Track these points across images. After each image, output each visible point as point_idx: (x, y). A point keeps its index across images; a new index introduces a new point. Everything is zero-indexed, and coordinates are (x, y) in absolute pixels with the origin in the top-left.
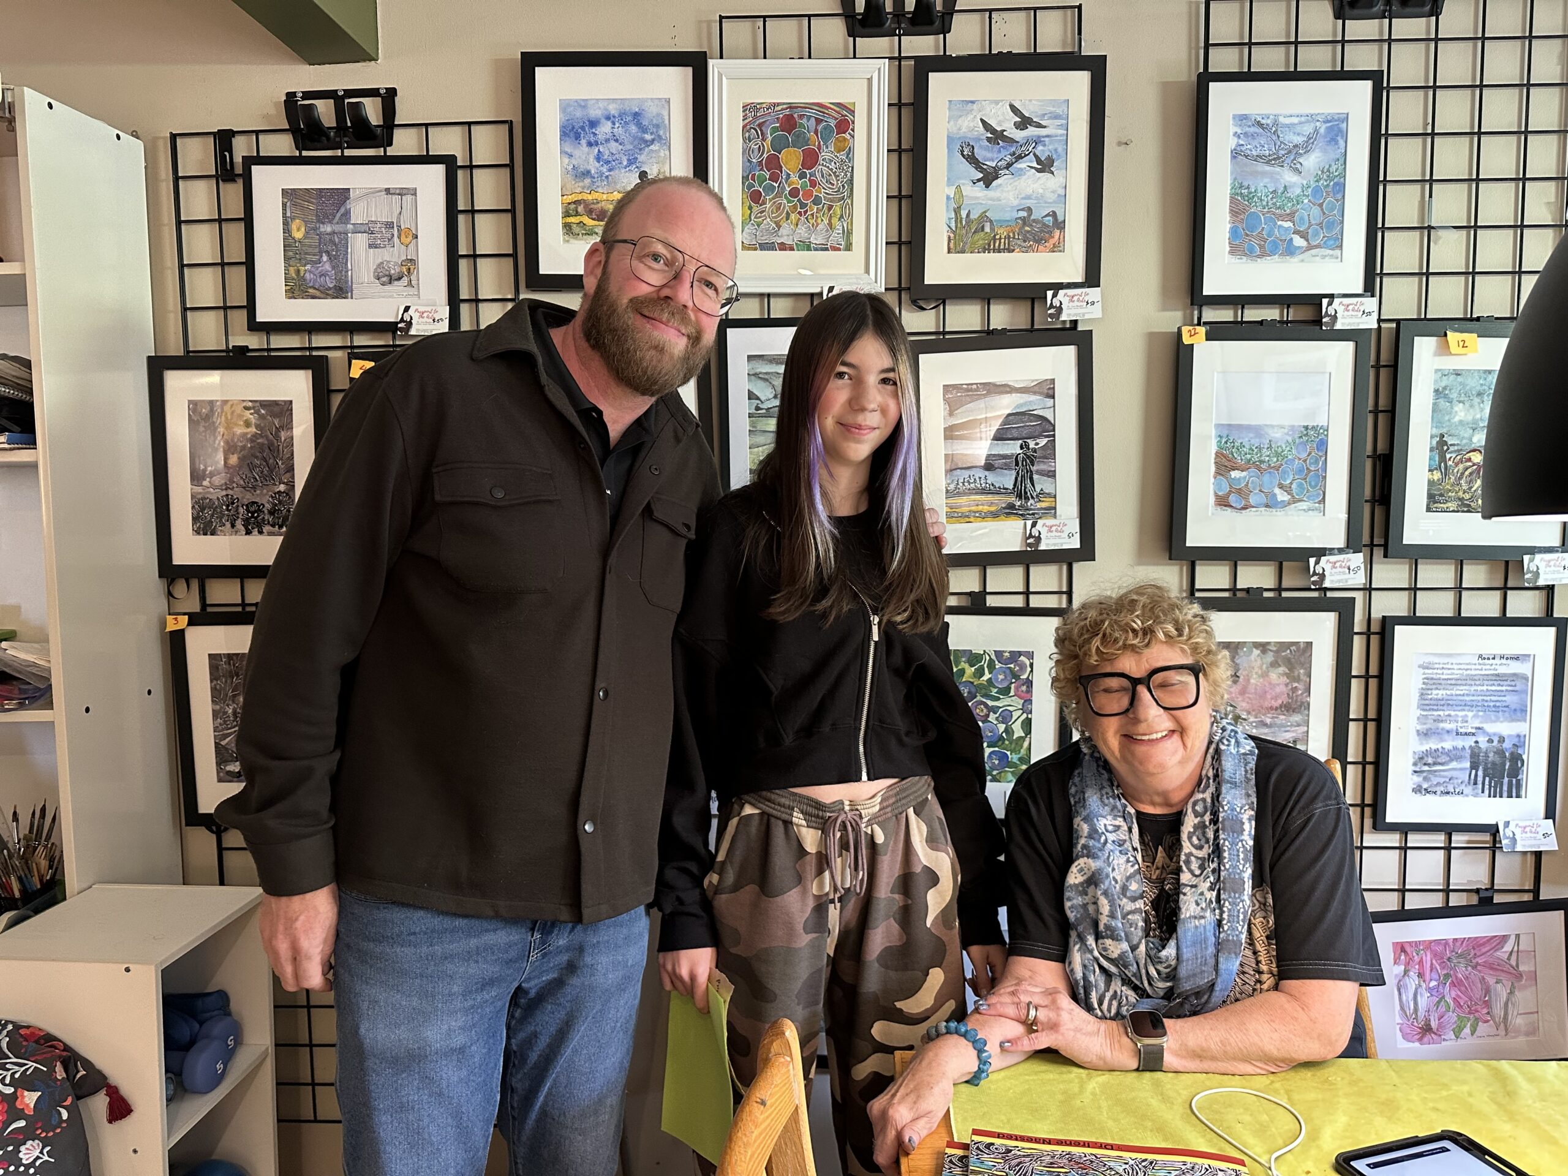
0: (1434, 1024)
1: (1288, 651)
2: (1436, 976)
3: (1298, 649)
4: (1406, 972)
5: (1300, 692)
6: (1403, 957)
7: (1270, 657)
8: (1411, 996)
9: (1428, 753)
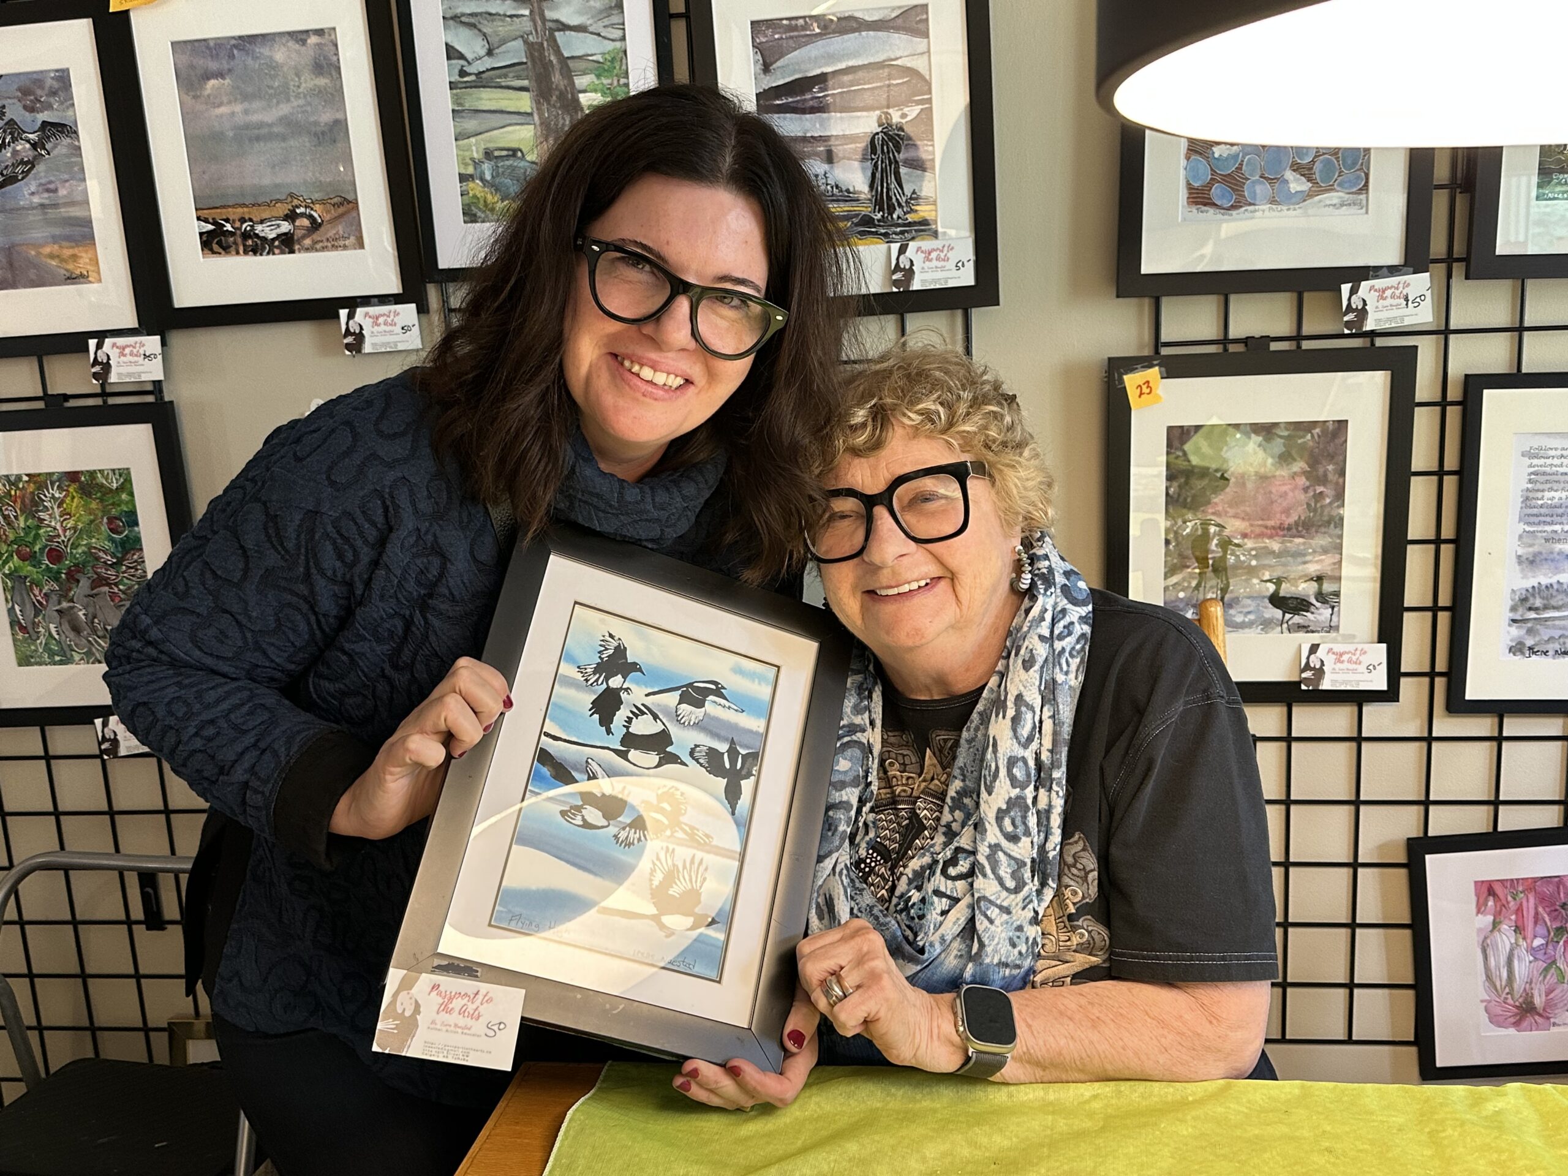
0: (1538, 1001)
1: (1309, 436)
2: (1541, 930)
3: (1325, 432)
4: (1495, 925)
5: (1328, 501)
6: (1491, 903)
7: (1278, 446)
8: (1503, 960)
9: (1535, 591)
